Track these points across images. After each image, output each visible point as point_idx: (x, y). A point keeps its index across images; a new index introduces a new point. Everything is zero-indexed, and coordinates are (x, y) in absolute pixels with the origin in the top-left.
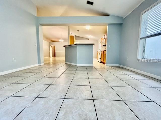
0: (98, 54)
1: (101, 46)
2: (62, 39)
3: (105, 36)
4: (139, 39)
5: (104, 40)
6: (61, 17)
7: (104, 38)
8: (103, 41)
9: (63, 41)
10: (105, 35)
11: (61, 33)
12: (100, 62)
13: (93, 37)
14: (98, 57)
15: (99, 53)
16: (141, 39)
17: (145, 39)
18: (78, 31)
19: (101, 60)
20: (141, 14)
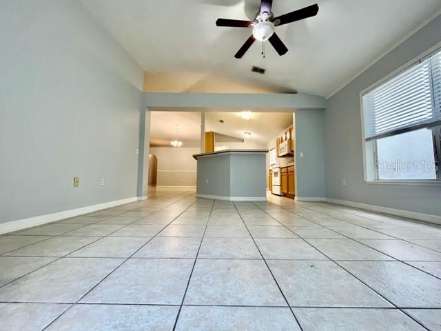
0: (273, 175)
1: (279, 157)
2: (179, 140)
3: (286, 134)
4: (363, 140)
5: (286, 143)
6: (187, 93)
7: (284, 139)
8: (281, 145)
9: (180, 144)
10: (286, 130)
11: (177, 125)
12: (279, 194)
13: (254, 136)
14: (274, 183)
15: (276, 173)
16: (368, 140)
17: (374, 141)
18: (222, 121)
19: (281, 189)
20: (361, 95)
